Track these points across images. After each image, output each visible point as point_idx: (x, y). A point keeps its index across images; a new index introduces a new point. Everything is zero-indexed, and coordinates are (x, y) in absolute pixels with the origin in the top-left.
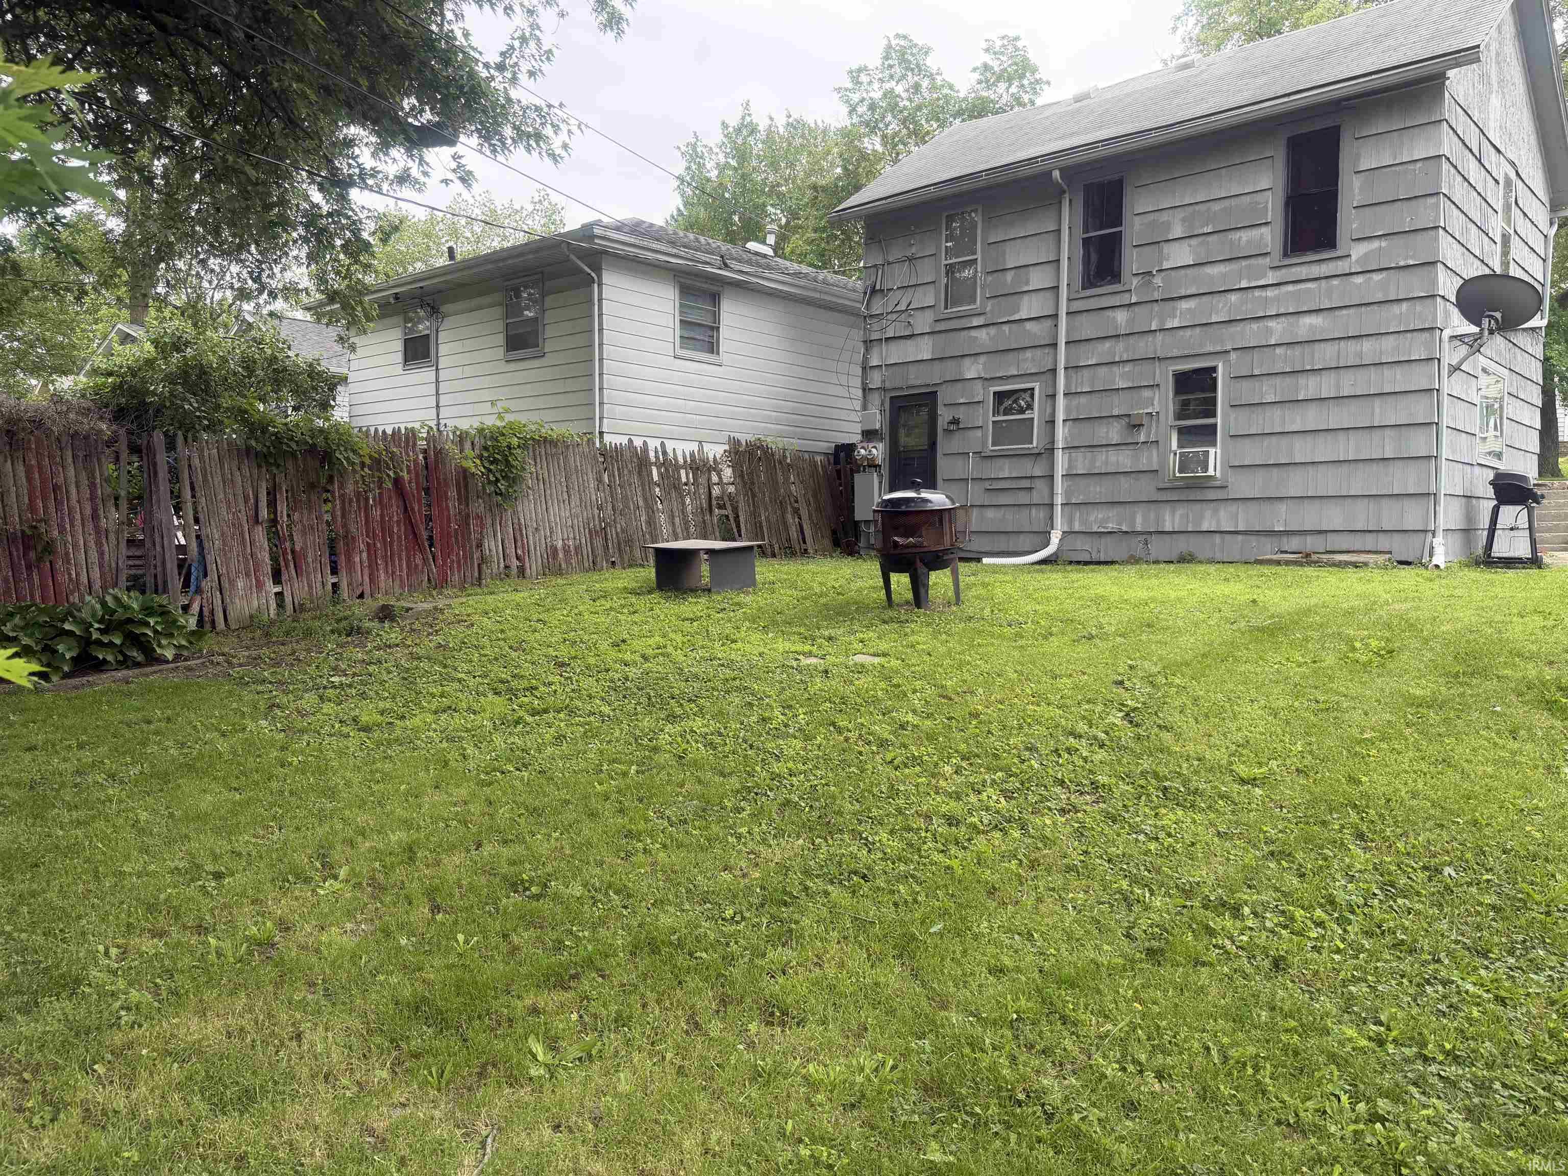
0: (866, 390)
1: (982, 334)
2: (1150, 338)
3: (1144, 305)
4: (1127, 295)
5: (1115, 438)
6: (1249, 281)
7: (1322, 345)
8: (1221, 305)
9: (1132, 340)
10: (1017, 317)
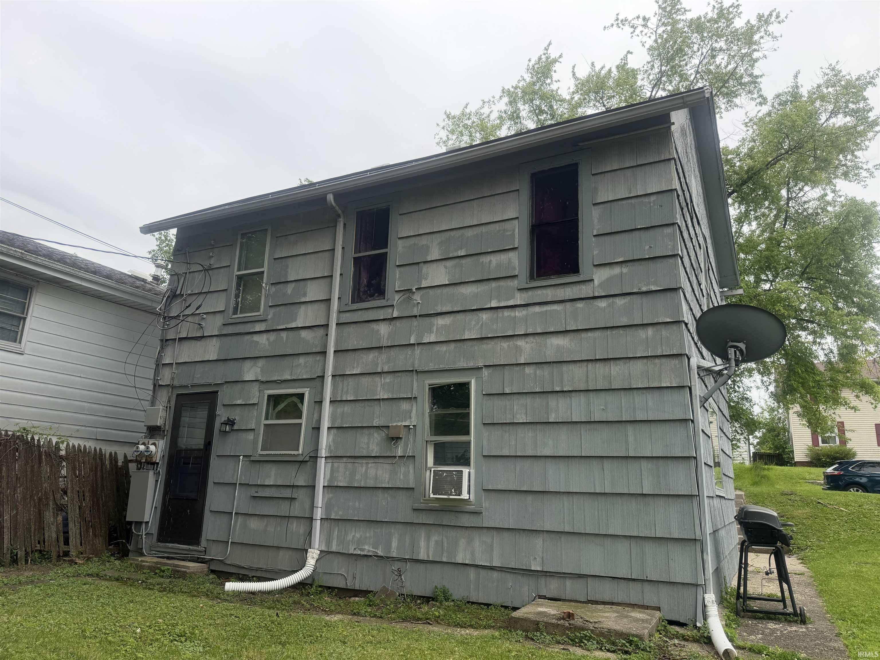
0: (157, 387)
1: (262, 339)
2: (409, 351)
3: (404, 321)
4: (390, 310)
5: (375, 450)
6: (499, 301)
7: (571, 366)
8: (473, 323)
9: (393, 352)
10: (293, 325)
